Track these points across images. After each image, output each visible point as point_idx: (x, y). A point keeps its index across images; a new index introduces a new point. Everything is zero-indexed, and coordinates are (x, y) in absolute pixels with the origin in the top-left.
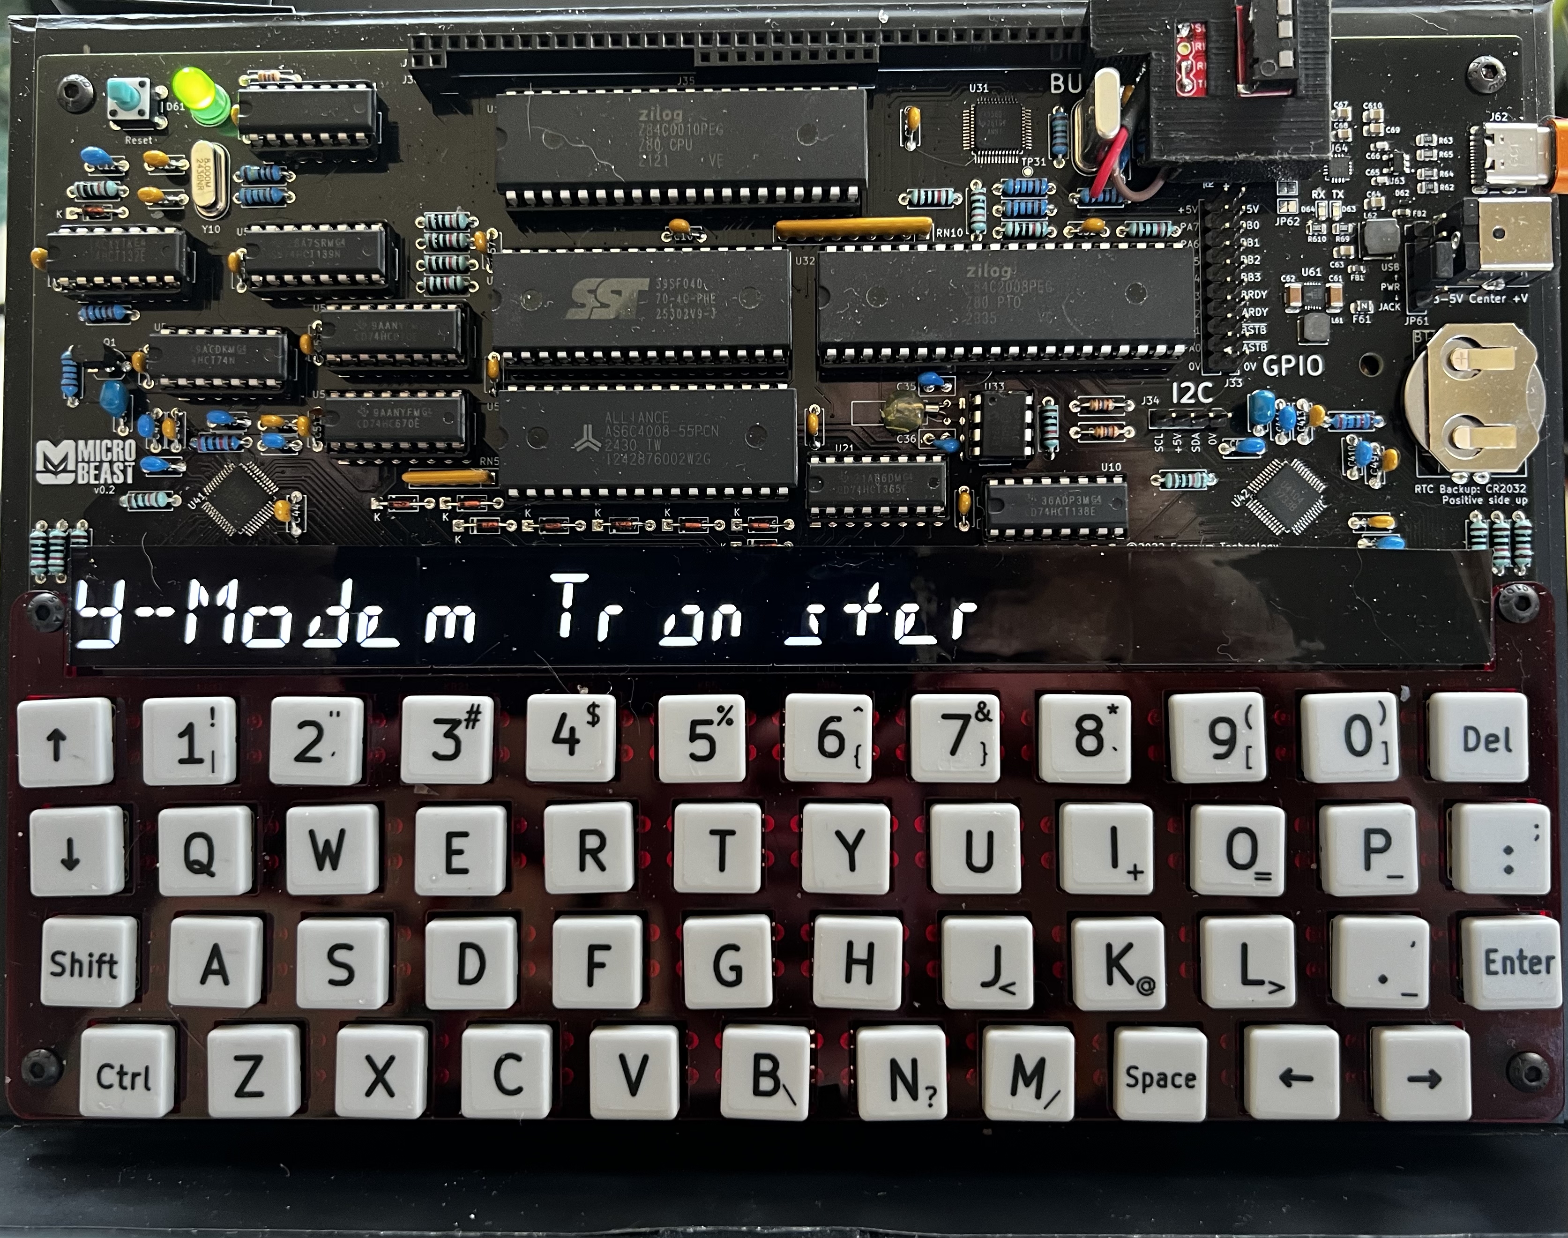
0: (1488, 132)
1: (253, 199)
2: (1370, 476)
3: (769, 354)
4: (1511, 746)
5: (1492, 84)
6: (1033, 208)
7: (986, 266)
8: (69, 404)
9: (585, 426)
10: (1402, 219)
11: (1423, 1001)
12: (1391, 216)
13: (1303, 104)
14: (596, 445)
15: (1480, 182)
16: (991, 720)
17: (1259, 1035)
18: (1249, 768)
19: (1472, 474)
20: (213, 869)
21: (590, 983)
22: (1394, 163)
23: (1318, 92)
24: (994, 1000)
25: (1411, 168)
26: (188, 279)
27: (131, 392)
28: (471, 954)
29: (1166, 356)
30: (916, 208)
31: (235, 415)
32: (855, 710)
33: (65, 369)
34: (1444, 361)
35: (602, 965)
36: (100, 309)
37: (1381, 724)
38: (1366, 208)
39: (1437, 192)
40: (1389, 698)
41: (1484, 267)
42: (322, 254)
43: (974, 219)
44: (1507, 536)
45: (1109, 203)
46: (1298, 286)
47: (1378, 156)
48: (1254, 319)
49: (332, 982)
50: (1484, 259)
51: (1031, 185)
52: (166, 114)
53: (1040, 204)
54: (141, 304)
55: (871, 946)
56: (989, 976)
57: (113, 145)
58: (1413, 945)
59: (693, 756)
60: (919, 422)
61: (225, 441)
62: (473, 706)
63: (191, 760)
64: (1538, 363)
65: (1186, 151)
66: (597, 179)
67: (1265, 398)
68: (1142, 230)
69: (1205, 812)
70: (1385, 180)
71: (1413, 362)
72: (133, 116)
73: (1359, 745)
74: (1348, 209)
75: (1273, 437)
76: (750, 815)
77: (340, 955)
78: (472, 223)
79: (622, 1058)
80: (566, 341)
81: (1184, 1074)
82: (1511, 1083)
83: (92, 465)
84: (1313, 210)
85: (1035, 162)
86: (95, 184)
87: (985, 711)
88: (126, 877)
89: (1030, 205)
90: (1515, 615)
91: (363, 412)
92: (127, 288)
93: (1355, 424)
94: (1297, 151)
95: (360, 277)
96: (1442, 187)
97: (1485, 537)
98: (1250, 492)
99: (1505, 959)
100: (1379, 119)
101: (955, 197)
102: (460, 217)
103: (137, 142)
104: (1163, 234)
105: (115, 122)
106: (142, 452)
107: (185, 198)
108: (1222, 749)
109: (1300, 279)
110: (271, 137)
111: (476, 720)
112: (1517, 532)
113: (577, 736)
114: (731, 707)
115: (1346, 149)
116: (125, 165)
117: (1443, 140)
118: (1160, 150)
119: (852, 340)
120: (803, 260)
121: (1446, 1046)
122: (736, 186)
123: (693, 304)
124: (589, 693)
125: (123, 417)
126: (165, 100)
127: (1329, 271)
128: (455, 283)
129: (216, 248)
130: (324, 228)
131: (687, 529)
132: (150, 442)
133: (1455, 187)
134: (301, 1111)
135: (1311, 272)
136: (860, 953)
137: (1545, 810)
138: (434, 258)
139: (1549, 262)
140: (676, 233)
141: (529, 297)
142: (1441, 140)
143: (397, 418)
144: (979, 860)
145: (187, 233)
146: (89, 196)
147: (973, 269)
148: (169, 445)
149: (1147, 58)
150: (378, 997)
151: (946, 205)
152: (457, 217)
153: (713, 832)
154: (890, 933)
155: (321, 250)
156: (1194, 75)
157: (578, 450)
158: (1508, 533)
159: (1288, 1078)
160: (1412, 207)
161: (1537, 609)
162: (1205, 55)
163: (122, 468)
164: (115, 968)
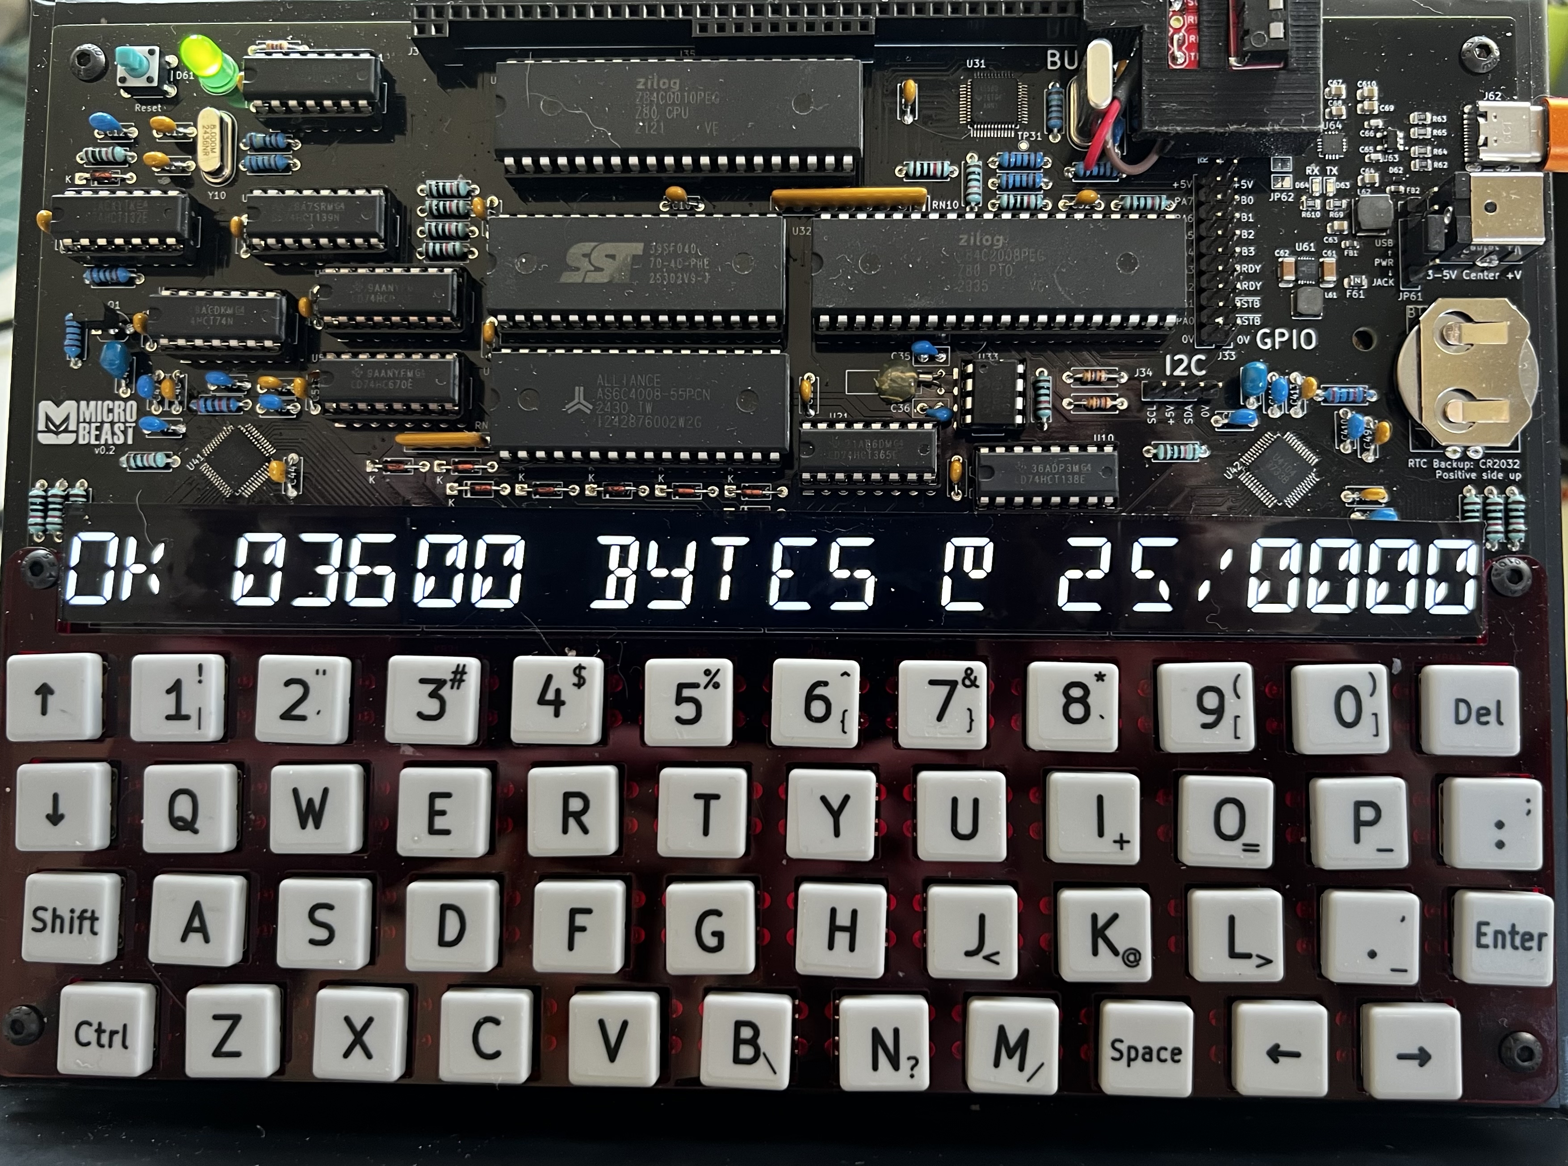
0: (1481, 110)
1: (258, 166)
2: (1363, 450)
3: (762, 320)
4: (1502, 720)
5: (1486, 64)
6: (1027, 181)
7: (978, 234)
8: (72, 365)
9: (577, 388)
11: (1413, 977)
12: (1385, 193)
13: (1294, 77)
14: (587, 407)
15: (1474, 159)
16: (977, 687)
17: (1246, 1009)
18: (1237, 738)
19: (1466, 448)
20: (197, 826)
21: (571, 947)
22: (1388, 140)
23: (1310, 65)
24: (977, 968)
25: (1405, 145)
26: (192, 243)
27: (133, 354)
28: (451, 915)
29: (1157, 326)
30: (912, 179)
31: (235, 378)
32: (842, 675)
33: (68, 330)
34: (1438, 334)
35: (583, 929)
36: (105, 272)
37: (1371, 695)
38: (1360, 184)
39: (1430, 169)
40: (1380, 670)
41: (1476, 240)
42: (321, 217)
43: (970, 191)
44: (1500, 511)
45: (1104, 177)
46: (1292, 260)
47: (1372, 134)
48: (1248, 293)
49: (313, 942)
50: (1476, 233)
51: (1026, 158)
52: (176, 83)
53: (1034, 177)
54: (146, 269)
55: (854, 913)
56: (973, 945)
57: (123, 112)
58: (1403, 919)
59: (679, 720)
60: (913, 390)
61: (224, 403)
62: (458, 666)
63: (178, 716)
64: (1531, 338)
65: (1180, 123)
66: (593, 146)
67: (1257, 369)
68: (1135, 203)
69: (1191, 781)
70: (1379, 156)
71: (1407, 336)
72: (141, 83)
73: (1349, 717)
74: (1342, 185)
75: (1266, 410)
76: (735, 780)
77: (320, 915)
78: (473, 190)
79: (601, 1023)
80: (559, 304)
81: (1170, 1049)
82: (1502, 1062)
83: (93, 426)
84: (1307, 185)
85: (1031, 136)
86: (104, 149)
87: (972, 677)
88: (111, 835)
89: (1024, 178)
90: (1508, 588)
91: (357, 372)
92: (130, 250)
93: (1348, 397)
94: (1288, 122)
95: (358, 241)
96: (1436, 165)
97: (1478, 511)
98: (1242, 464)
99: (1497, 933)
100: (1372, 97)
101: (949, 168)
102: (460, 184)
103: (146, 109)
104: (1157, 207)
105: (127, 89)
106: (142, 412)
107: (192, 164)
108: (1210, 719)
109: (1294, 253)
110: (275, 103)
111: (461, 681)
112: (1510, 507)
113: (563, 698)
114: (718, 671)
115: (1340, 127)
116: (134, 132)
117: (1438, 119)
118: (1151, 121)
119: (843, 306)
120: (800, 230)
121: (1437, 1023)
122: (731, 154)
123: (685, 269)
124: (577, 655)
125: (125, 379)
126: (176, 69)
127: (1322, 247)
128: (454, 249)
129: (221, 214)
130: (325, 193)
131: (681, 495)
132: (151, 404)
133: (1449, 165)
134: (280, 1072)
135: (1305, 247)
136: (843, 920)
137: (1536, 784)
138: (433, 224)
139: (1540, 237)
140: (673, 202)
141: (524, 260)
142: (1435, 119)
143: (390, 378)
144: (965, 827)
145: (191, 198)
146: (99, 162)
147: (965, 237)
148: (170, 406)
149: (1139, 31)
150: (359, 958)
151: (942, 177)
152: (458, 185)
153: (697, 796)
154: (874, 900)
155: (322, 212)
156: (1186, 48)
157: (569, 412)
158: (1501, 507)
159: (1275, 1054)
160: (1407, 184)
161: (1530, 582)
162: (1197, 28)
163: (122, 428)
164: (96, 923)
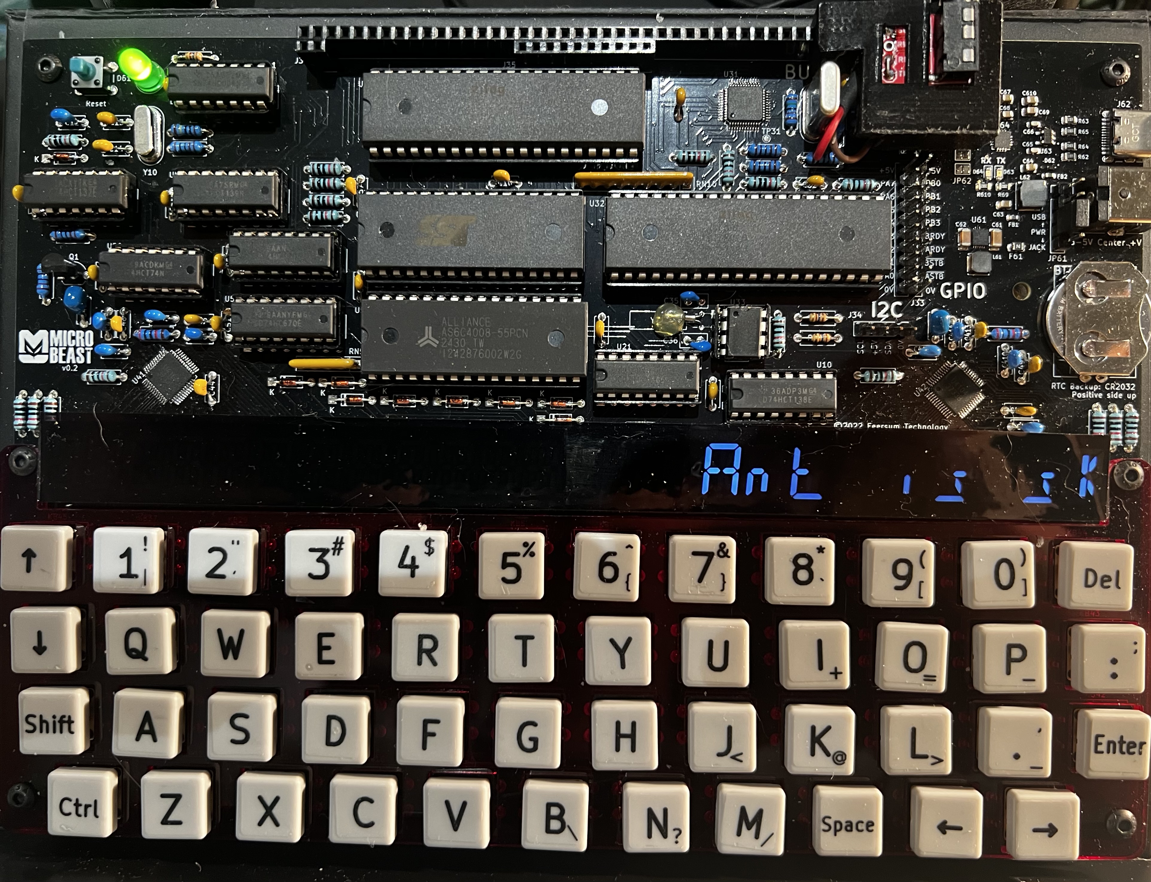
0: (1116, 116)
1: (181, 150)
2: (1018, 376)
3: (567, 275)
4: (1120, 585)
5: (1120, 79)
6: (770, 166)
8: (43, 303)
9: (427, 328)
10: (1049, 180)
11: (1048, 772)
12: (1041, 178)
14: (434, 343)
15: (1108, 153)
16: (729, 557)
17: (923, 791)
18: (921, 597)
20: (147, 655)
21: (424, 747)
22: (1044, 137)
24: (726, 765)
25: (1056, 141)
26: (131, 211)
27: (90, 294)
28: (335, 724)
29: (868, 282)
30: (682, 165)
31: (167, 313)
32: (627, 547)
33: (40, 277)
35: (433, 735)
36: (66, 231)
37: (1023, 565)
38: (1021, 171)
39: (1075, 160)
40: (1029, 546)
42: (230, 193)
44: (1120, 423)
45: (828, 164)
46: (968, 230)
47: (1032, 132)
49: (233, 741)
51: (769, 149)
52: (117, 84)
53: (775, 163)
54: (97, 228)
55: (634, 724)
56: (723, 748)
57: (76, 107)
58: (1040, 731)
59: (504, 580)
60: (680, 328)
61: (159, 333)
62: (338, 538)
63: (129, 575)
65: (889, 127)
66: (438, 139)
68: (852, 185)
69: (888, 625)
70: (1039, 151)
71: (1054, 289)
72: (91, 85)
73: (1005, 582)
74: (1008, 172)
75: (947, 344)
76: (545, 623)
77: (239, 721)
78: (346, 170)
79: (447, 803)
80: (413, 262)
81: (865, 821)
83: (61, 349)
84: (982, 172)
85: (772, 131)
86: (63, 136)
87: (725, 550)
88: (81, 661)
89: (767, 164)
90: (1126, 483)
91: (259, 313)
92: (84, 216)
93: (1009, 336)
94: (973, 127)
95: (259, 212)
96: (1080, 156)
97: (1103, 423)
98: (927, 385)
100: (1034, 103)
101: (711, 157)
102: (338, 165)
103: (95, 105)
104: (868, 188)
105: (79, 90)
106: (97, 340)
107: (131, 149)
108: (901, 583)
109: (970, 225)
110: (193, 102)
111: (340, 549)
112: (1128, 420)
113: (417, 562)
114: (534, 543)
115: (1008, 126)
116: (86, 123)
117: (1082, 121)
118: (868, 125)
119: (629, 266)
120: (595, 203)
121: (1063, 804)
122: (544, 146)
124: (428, 529)
125: (84, 313)
126: (116, 73)
127: (991, 219)
128: (332, 216)
130: (232, 173)
131: (505, 405)
132: (104, 333)
133: (1089, 157)
134: (210, 834)
135: (978, 219)
136: (625, 729)
137: (1142, 630)
138: (316, 196)
140: (499, 181)
142: (1080, 121)
143: (284, 319)
144: (718, 662)
146: (59, 147)
148: (118, 335)
150: (267, 753)
151: (704, 163)
152: (335, 166)
153: (517, 638)
154: (648, 712)
155: (230, 188)
156: (897, 67)
157: (421, 346)
158: (1121, 420)
159: (943, 828)
160: (1057, 171)
161: (1142, 480)
162: (905, 51)
163: (83, 352)
164: (72, 725)
